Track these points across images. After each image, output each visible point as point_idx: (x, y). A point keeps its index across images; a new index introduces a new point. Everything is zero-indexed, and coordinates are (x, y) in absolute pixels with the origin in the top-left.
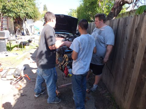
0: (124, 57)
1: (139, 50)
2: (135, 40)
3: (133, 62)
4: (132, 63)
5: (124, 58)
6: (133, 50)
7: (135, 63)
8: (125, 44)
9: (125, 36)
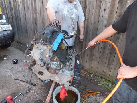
8: (102, 17)
9: (103, 7)
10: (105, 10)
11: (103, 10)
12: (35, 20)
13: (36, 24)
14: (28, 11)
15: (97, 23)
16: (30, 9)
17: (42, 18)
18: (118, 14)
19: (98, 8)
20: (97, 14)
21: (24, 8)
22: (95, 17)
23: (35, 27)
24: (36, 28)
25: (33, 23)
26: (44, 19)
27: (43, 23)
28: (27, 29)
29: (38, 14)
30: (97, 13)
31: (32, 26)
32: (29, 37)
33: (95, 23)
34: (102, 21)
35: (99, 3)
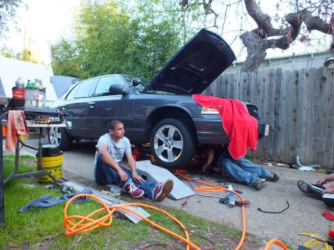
12: (275, 109)
13: (276, 114)
16: (264, 94)
21: (248, 93)
23: (273, 119)
24: (275, 121)
25: (267, 113)
26: (299, 106)
27: (295, 111)
29: (284, 98)
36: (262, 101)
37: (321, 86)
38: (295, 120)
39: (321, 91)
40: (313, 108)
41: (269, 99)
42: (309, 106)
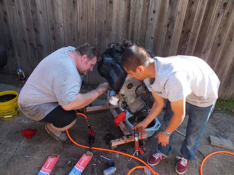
0: (153, 36)
1: (176, 24)
2: (169, 14)
3: (170, 37)
4: (167, 39)
5: (152, 38)
6: (168, 25)
7: (173, 38)
8: (152, 19)
9: (152, 8)
10: (154, 12)
11: (152, 12)
12: (34, 24)
13: (36, 30)
14: (14, 7)
15: (145, 27)
16: (19, 5)
17: (51, 21)
18: (168, 17)
19: (146, 9)
20: (145, 17)
22: (142, 20)
23: (34, 36)
24: (36, 38)
25: (28, 30)
26: (56, 23)
27: (53, 29)
28: (11, 41)
29: (41, 13)
30: (145, 15)
31: (27, 35)
32: (19, 55)
33: (142, 28)
34: (152, 25)
35: (147, 3)
36: (20, 14)
37: (74, 2)
38: (54, 39)
39: (74, 7)
40: (69, 27)
41: (26, 11)
42: (65, 25)
